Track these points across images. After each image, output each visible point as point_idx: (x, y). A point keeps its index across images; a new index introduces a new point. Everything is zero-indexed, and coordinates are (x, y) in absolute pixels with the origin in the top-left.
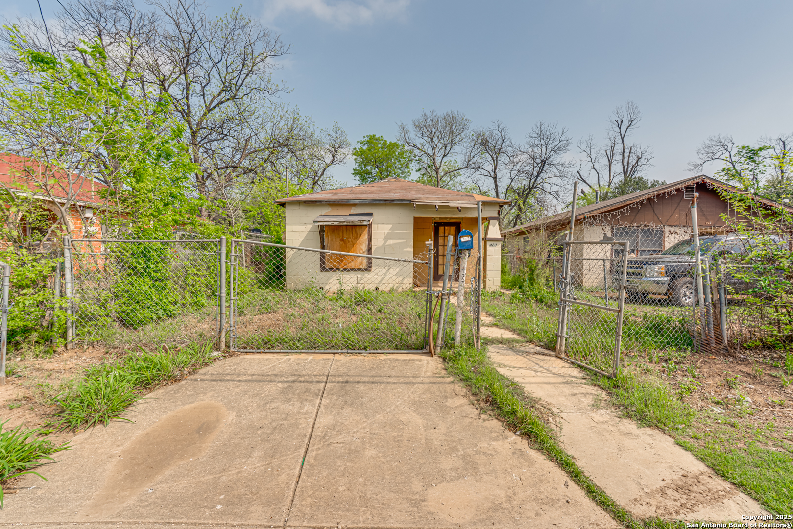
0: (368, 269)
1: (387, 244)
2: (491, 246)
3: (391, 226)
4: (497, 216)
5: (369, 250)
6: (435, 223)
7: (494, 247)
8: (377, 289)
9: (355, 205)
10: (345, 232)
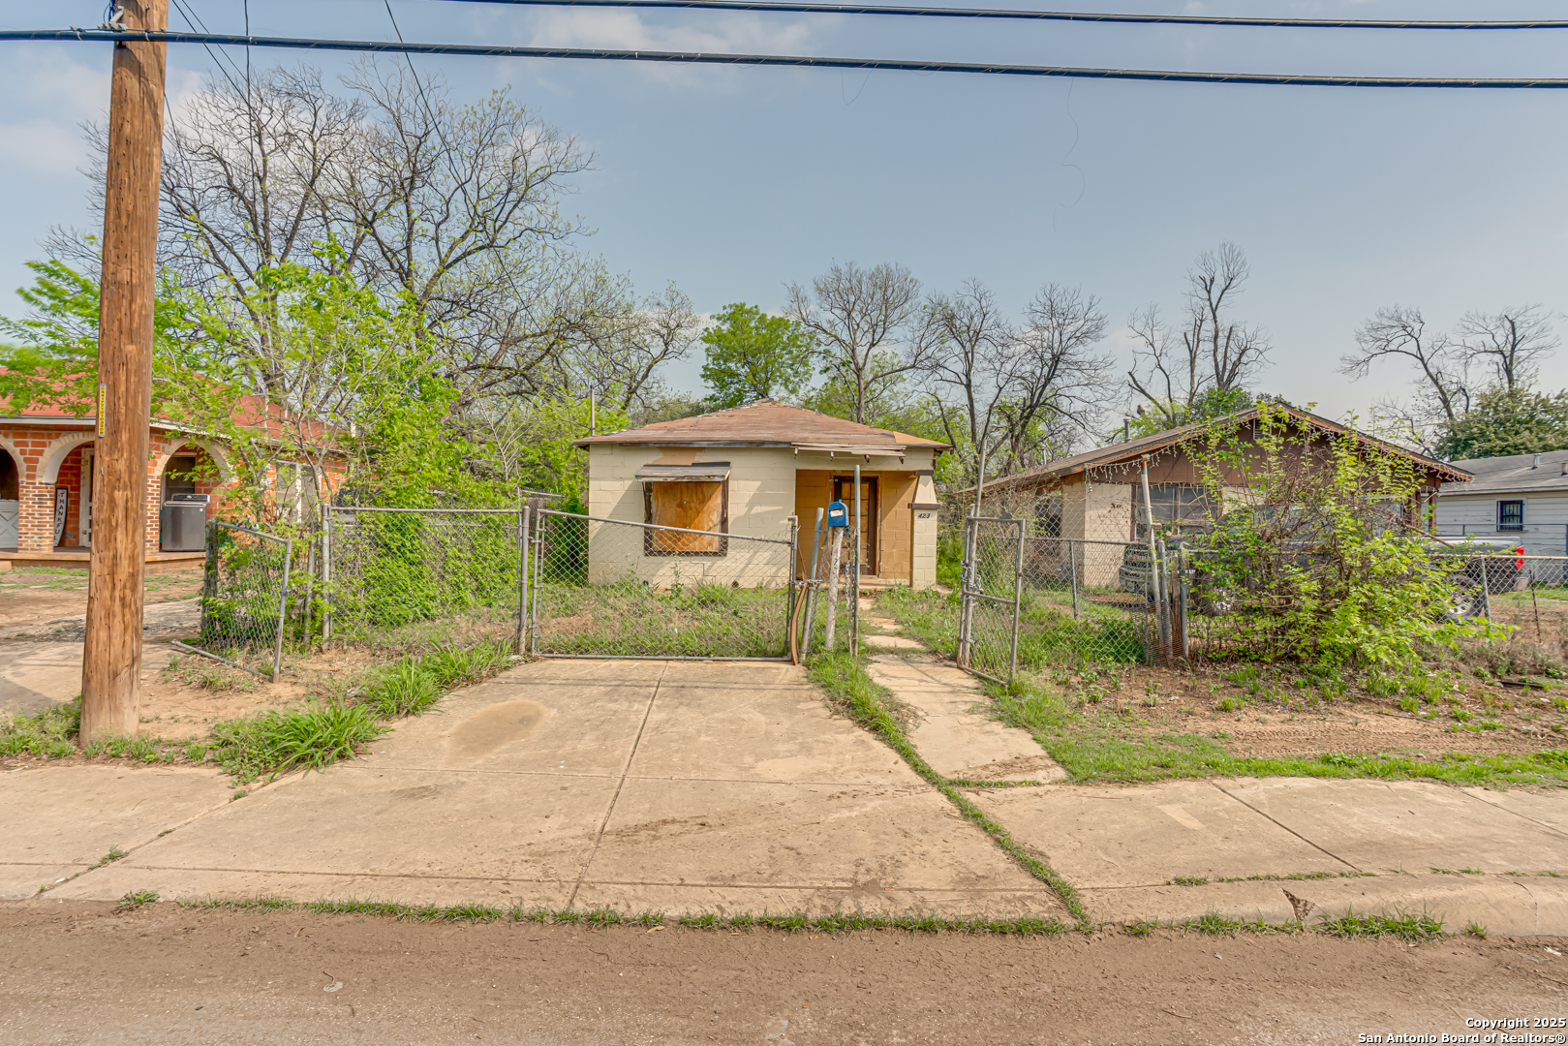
0: (722, 552)
1: (753, 512)
2: (921, 516)
3: (759, 483)
4: (931, 468)
5: (724, 521)
6: (835, 477)
7: (925, 520)
8: (735, 584)
9: (701, 449)
10: (685, 492)
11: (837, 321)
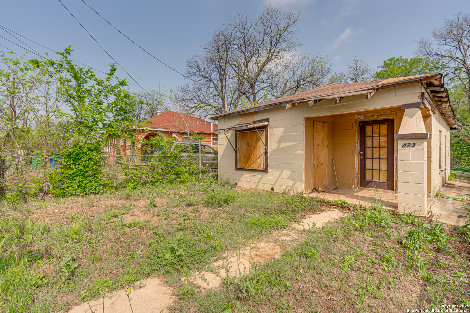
0: (265, 170)
1: (281, 147)
2: (404, 146)
3: (283, 129)
4: (419, 101)
5: (266, 153)
6: (360, 122)
7: (411, 149)
8: (272, 189)
9: (256, 113)
10: (249, 138)
11: (453, 48)
